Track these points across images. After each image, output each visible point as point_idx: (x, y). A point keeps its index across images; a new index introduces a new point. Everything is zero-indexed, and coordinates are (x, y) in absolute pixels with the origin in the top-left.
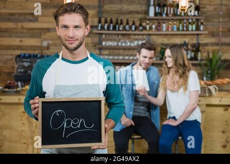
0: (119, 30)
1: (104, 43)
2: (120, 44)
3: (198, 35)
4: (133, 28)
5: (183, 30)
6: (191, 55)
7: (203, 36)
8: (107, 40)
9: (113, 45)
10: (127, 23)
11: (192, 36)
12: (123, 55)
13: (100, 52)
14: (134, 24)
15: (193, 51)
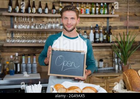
0: (32, 13)
1: (15, 27)
2: (33, 27)
3: (108, 18)
4: (47, 11)
5: (96, 13)
6: (103, 37)
7: (112, 19)
8: (19, 23)
9: (25, 28)
10: (40, 6)
11: (102, 20)
12: (36, 39)
13: (12, 35)
14: (46, 7)
15: (105, 34)
